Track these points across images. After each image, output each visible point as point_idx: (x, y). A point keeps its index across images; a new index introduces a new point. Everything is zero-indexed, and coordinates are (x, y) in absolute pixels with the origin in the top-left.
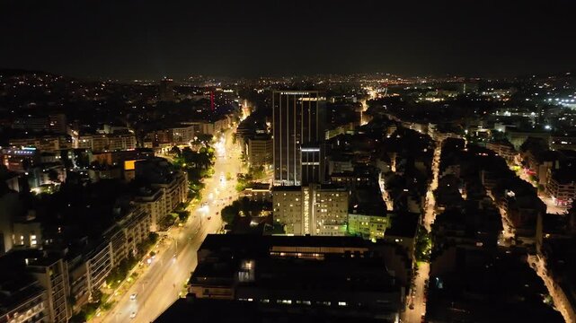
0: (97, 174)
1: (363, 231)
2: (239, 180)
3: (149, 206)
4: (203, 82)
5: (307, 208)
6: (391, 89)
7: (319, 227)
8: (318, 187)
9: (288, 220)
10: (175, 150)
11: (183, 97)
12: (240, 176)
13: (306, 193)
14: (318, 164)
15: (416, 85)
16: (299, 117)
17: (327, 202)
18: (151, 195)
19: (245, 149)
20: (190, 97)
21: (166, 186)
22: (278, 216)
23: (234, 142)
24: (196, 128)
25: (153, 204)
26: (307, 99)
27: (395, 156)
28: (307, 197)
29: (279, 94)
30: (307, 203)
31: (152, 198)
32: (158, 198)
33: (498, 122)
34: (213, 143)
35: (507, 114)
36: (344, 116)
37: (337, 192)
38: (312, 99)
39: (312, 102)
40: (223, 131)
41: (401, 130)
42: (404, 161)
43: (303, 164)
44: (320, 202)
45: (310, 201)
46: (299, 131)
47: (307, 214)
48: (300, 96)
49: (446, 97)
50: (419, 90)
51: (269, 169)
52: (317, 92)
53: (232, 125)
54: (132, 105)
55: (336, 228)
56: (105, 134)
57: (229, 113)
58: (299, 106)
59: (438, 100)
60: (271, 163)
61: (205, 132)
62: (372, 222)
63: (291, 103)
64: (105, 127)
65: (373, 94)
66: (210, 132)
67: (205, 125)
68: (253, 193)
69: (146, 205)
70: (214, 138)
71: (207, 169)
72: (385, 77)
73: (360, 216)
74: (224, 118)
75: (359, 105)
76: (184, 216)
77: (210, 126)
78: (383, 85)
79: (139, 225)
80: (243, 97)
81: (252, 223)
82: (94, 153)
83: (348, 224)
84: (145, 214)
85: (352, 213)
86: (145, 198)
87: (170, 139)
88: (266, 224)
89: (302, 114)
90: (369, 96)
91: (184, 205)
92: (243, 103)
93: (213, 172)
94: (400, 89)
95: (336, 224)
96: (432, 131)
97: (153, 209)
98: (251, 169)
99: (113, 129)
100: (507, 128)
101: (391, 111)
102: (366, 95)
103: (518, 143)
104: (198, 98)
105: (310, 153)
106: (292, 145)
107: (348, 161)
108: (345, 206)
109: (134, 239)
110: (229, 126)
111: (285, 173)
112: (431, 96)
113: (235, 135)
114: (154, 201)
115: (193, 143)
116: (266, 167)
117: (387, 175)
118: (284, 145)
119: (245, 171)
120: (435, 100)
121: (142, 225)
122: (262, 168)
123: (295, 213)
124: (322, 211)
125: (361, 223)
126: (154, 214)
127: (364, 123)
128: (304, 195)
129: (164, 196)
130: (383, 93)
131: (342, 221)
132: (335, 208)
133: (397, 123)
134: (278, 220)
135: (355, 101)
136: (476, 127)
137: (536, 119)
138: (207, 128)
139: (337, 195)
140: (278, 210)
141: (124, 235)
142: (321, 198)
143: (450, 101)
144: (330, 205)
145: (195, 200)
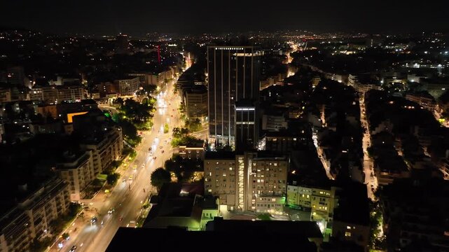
0: (36, 128)
1: (303, 204)
2: (175, 135)
3: (71, 174)
4: (157, 38)
5: (241, 179)
6: (310, 44)
7: (254, 198)
8: (254, 156)
9: (221, 190)
10: (120, 101)
11: (136, 50)
12: (176, 130)
13: (241, 161)
14: (253, 123)
15: (329, 40)
16: (233, 73)
17: (263, 172)
18: (73, 160)
19: (184, 101)
20: (142, 50)
21: (94, 147)
22: (210, 187)
23: (175, 93)
24: (141, 79)
25: (75, 171)
26: (242, 55)
27: (324, 108)
28: (242, 167)
29: (213, 49)
30: (241, 173)
31: (75, 163)
32: (82, 162)
33: (410, 73)
34: (157, 93)
35: (417, 66)
36: (273, 67)
37: (275, 161)
38: (246, 55)
39: (246, 57)
40: (166, 81)
41: (325, 81)
42: (334, 114)
43: (238, 123)
44: (256, 172)
45: (246, 170)
46: (233, 87)
47: (241, 184)
48: (235, 51)
49: (357, 50)
50: (332, 44)
51: (205, 121)
52: (252, 47)
53: (175, 75)
54: (92, 57)
55: (274, 200)
56: (54, 86)
57: (172, 65)
58: (233, 62)
59: (351, 52)
60: (207, 115)
61: (150, 83)
62: (314, 195)
63: (226, 58)
64: (59, 78)
65: (295, 47)
66: (154, 82)
67: (149, 77)
68: (187, 151)
69: (67, 172)
70: (158, 88)
71: (146, 121)
72: (302, 34)
73: (300, 188)
74: (168, 69)
75: (284, 57)
76: (113, 179)
77: (154, 77)
78: (302, 40)
79: (54, 199)
80: (187, 51)
81: (182, 192)
82: (40, 106)
83: (286, 196)
84: (63, 185)
85: (291, 184)
86: (66, 165)
87: (118, 90)
88: (196, 195)
89: (236, 70)
90: (292, 49)
91: (116, 164)
92: (186, 56)
93: (152, 124)
94: (316, 43)
95: (274, 195)
96: (352, 81)
97: (76, 176)
98: (187, 123)
99: (65, 80)
100: (421, 79)
101: (312, 62)
102: (289, 49)
103: (435, 94)
104: (149, 51)
105: (245, 113)
106: (226, 100)
107: (281, 115)
108: (283, 176)
109: (45, 218)
110: (173, 77)
111: (219, 127)
112: (343, 50)
113: (176, 86)
114: (76, 167)
115: (138, 93)
116: (202, 119)
117: (321, 130)
118: (219, 101)
119: (182, 124)
120: (348, 53)
121: (57, 199)
122: (198, 121)
123: (228, 183)
124: (259, 181)
125: (301, 195)
126: (76, 182)
127: (291, 74)
128: (239, 164)
129: (90, 160)
130: (303, 47)
131: (280, 192)
132: (272, 179)
133: (320, 74)
134: (210, 191)
135: (281, 54)
136: (391, 78)
137: (443, 71)
138: (151, 79)
139: (276, 165)
140: (209, 180)
141: (28, 218)
142: (257, 167)
143: (360, 53)
144: (267, 176)
145: (129, 158)
